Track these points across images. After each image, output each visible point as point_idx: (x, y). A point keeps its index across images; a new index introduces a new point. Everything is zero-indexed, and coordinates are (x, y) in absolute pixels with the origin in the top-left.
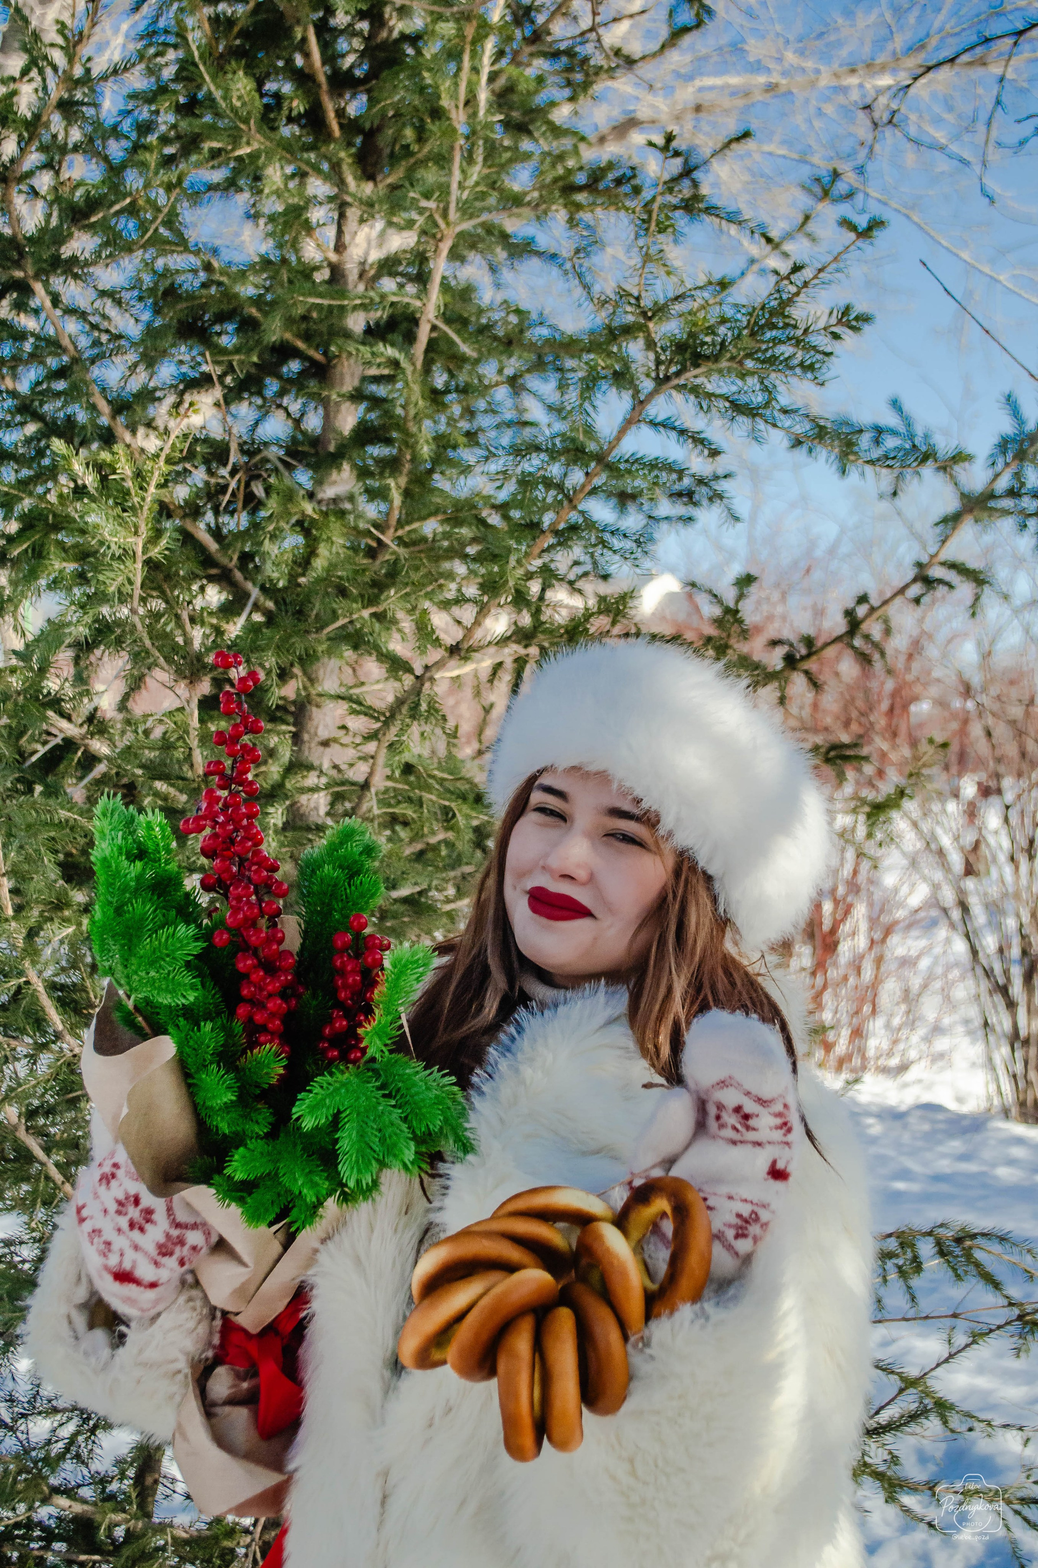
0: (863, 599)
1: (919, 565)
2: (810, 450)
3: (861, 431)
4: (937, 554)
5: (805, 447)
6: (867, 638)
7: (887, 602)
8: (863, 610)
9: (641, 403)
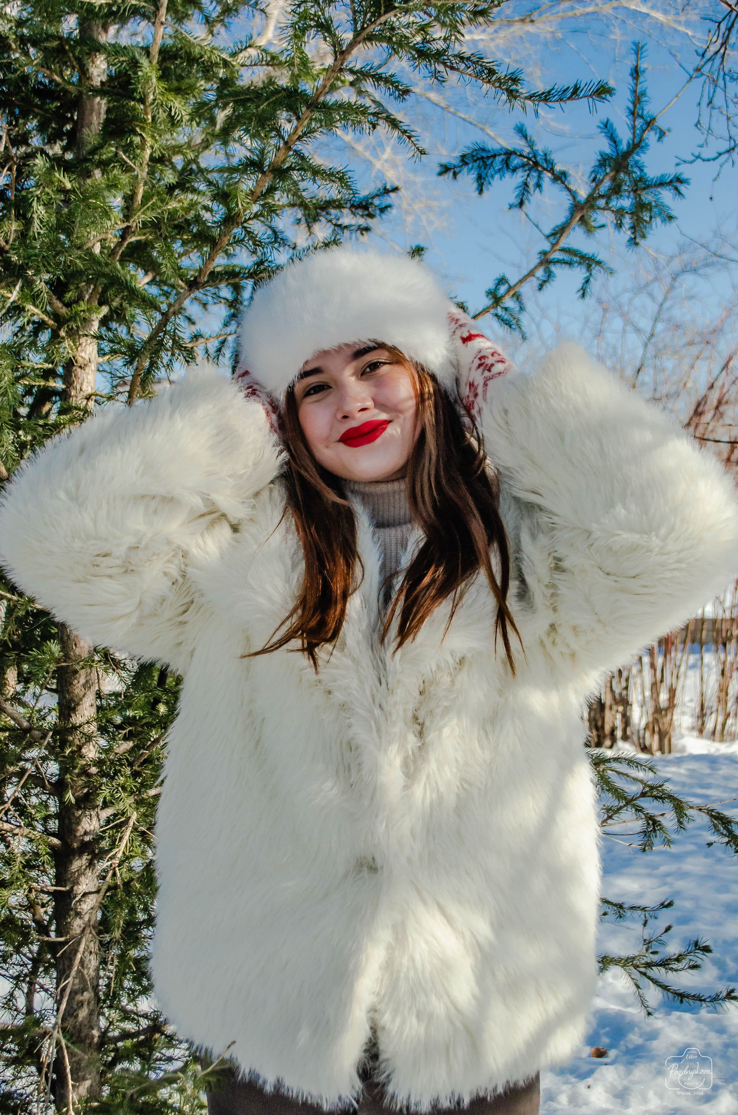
0: (502, 281)
1: (545, 253)
3: (494, 156)
4: (557, 243)
5: (451, 174)
6: (506, 309)
7: (521, 281)
8: (503, 289)
9: (342, 53)
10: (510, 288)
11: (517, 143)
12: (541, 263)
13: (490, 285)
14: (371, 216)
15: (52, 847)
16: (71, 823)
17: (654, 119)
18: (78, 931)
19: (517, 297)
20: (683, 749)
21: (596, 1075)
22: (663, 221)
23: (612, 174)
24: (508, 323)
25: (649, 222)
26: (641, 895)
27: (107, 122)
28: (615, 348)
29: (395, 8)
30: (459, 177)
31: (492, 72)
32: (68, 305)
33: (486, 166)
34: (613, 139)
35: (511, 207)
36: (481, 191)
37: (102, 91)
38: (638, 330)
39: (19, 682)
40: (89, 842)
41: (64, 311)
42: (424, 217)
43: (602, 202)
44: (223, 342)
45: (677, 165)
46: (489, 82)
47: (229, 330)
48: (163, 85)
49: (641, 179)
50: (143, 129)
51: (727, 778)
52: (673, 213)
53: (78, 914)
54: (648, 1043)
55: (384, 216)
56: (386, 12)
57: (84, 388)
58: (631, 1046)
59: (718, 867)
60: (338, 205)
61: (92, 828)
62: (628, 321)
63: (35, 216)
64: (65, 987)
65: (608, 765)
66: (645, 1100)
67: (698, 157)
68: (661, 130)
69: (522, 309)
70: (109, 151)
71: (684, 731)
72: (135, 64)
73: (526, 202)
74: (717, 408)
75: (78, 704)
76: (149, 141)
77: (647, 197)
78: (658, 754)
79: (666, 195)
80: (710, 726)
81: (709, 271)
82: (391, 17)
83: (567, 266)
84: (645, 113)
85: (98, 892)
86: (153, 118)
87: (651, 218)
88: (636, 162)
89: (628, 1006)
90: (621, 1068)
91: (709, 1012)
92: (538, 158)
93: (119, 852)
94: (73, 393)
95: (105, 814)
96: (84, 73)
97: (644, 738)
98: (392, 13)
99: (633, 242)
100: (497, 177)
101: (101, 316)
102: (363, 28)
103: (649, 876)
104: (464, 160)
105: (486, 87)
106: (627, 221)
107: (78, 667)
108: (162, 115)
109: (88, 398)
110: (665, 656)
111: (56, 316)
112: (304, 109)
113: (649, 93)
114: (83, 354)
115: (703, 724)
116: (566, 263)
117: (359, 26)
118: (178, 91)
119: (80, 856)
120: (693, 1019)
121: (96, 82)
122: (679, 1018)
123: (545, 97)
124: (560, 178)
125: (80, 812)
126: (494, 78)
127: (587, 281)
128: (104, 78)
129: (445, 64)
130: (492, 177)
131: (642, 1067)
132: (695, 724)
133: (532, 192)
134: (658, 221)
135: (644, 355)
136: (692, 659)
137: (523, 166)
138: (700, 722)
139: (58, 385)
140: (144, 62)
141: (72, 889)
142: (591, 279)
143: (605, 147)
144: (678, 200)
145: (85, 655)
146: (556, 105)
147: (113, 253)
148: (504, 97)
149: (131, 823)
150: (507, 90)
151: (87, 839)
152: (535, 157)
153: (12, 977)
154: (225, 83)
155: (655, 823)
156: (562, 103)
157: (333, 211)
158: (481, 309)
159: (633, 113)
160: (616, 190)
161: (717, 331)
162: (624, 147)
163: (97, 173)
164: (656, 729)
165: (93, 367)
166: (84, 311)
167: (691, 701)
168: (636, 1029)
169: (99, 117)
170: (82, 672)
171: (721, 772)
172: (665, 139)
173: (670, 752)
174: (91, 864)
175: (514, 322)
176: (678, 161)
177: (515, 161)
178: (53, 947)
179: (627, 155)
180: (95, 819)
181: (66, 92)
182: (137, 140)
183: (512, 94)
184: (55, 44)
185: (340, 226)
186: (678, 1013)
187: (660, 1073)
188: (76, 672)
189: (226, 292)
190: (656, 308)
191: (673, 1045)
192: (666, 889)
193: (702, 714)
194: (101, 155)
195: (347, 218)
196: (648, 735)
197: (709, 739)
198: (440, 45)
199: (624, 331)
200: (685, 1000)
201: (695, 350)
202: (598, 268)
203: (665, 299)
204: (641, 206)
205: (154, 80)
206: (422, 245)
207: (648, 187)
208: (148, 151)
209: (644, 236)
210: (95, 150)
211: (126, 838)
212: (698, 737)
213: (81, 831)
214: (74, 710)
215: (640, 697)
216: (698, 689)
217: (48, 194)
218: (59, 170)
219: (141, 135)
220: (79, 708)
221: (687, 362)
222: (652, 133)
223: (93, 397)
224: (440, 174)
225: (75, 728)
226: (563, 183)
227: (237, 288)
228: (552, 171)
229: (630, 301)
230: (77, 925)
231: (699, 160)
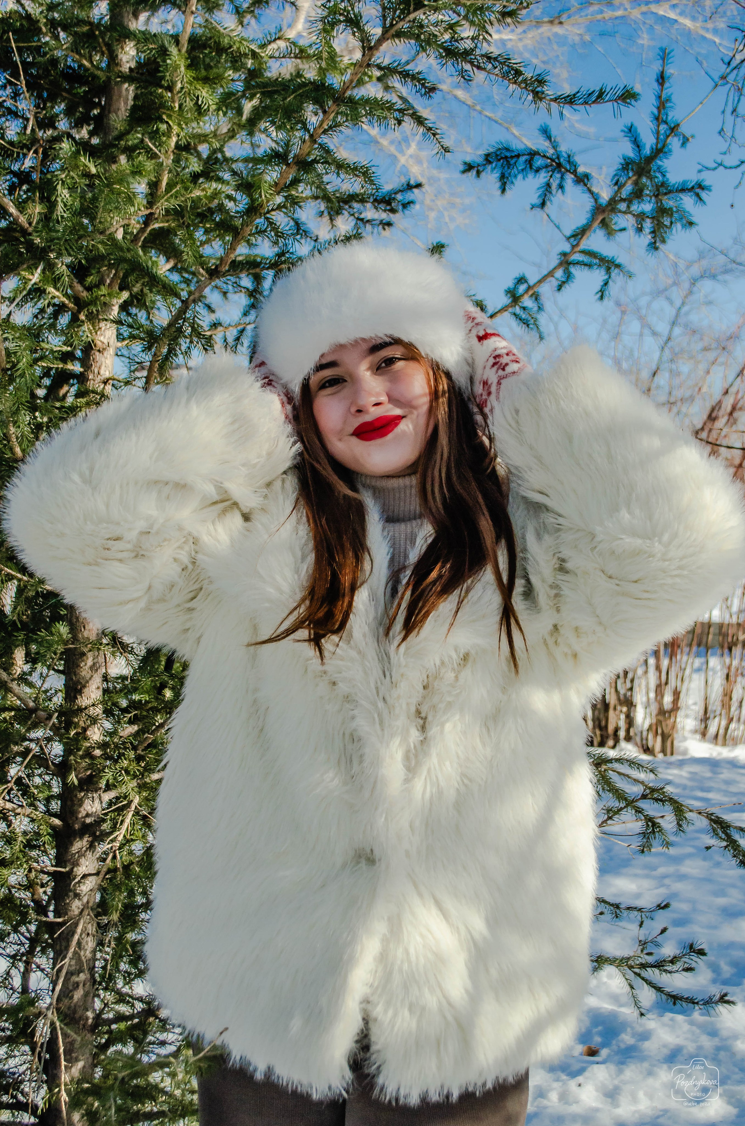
0: (521, 280)
1: (564, 254)
2: (478, 173)
3: (518, 156)
4: (577, 245)
5: (474, 172)
6: (524, 308)
7: (540, 282)
8: (522, 288)
9: (371, 49)
10: (529, 288)
11: (541, 144)
12: (561, 264)
13: (510, 284)
14: (393, 211)
15: (53, 827)
16: (73, 805)
17: (678, 125)
18: (77, 912)
19: (536, 297)
20: (685, 752)
21: (587, 1074)
22: (684, 226)
23: (634, 178)
24: (526, 323)
25: (670, 227)
26: (638, 896)
27: (134, 109)
28: (631, 351)
29: (425, 6)
30: (483, 175)
31: (518, 73)
32: (89, 289)
33: (509, 165)
34: (637, 143)
35: (533, 207)
36: (503, 190)
37: (130, 78)
38: (654, 334)
39: (27, 662)
40: (91, 824)
41: (85, 294)
42: (446, 214)
43: (623, 206)
44: (242, 331)
45: (700, 171)
46: (515, 83)
47: (248, 319)
48: (191, 74)
49: (663, 184)
50: (170, 116)
51: (728, 782)
52: (694, 219)
53: (77, 896)
54: (640, 1043)
55: (407, 212)
56: (415, 10)
57: (102, 372)
58: (623, 1046)
59: (716, 871)
60: (361, 199)
61: (94, 810)
62: (645, 324)
63: (59, 199)
64: (62, 967)
65: (610, 765)
66: (635, 1100)
67: (720, 165)
68: (684, 136)
69: (540, 308)
70: (136, 137)
71: (687, 734)
72: (164, 52)
73: (548, 203)
74: (731, 414)
75: (84, 686)
76: (175, 129)
77: (669, 202)
78: (660, 756)
79: (687, 201)
80: (712, 729)
81: (727, 277)
82: (420, 15)
83: (587, 268)
84: (669, 118)
85: (97, 874)
86: (180, 106)
87: (671, 223)
88: (659, 167)
89: (621, 1006)
90: (612, 1067)
91: (702, 1015)
92: (562, 160)
93: (120, 835)
94: (91, 377)
95: (107, 797)
96: (113, 60)
97: (647, 739)
98: (422, 11)
99: (653, 246)
100: (520, 177)
101: (121, 301)
102: (392, 25)
103: (647, 876)
104: (488, 158)
105: (513, 87)
106: (648, 225)
107: (85, 650)
108: (189, 104)
109: (105, 382)
110: (671, 659)
111: (77, 300)
112: (330, 103)
113: (674, 98)
114: (102, 338)
115: (706, 727)
116: (585, 265)
117: (388, 22)
118: (206, 80)
119: (81, 838)
120: (685, 1021)
121: (125, 68)
122: (672, 1020)
123: (570, 100)
124: (582, 180)
125: (82, 794)
126: (520, 79)
127: (606, 284)
128: (133, 65)
129: (472, 63)
130: (515, 176)
131: (633, 1067)
132: (697, 728)
133: (554, 192)
134: (678, 226)
135: (660, 358)
136: (698, 662)
137: (546, 166)
138: (703, 726)
139: (76, 368)
140: (173, 50)
141: (72, 870)
142: (610, 282)
143: (628, 150)
144: (700, 207)
145: (93, 637)
146: (581, 108)
147: (135, 239)
148: (530, 97)
149: (133, 807)
150: (532, 91)
151: (88, 821)
152: (558, 158)
153: (8, 956)
154: (253, 74)
155: (654, 824)
156: (587, 106)
157: (355, 205)
158: (499, 307)
159: (657, 119)
160: (638, 194)
161: (733, 337)
162: (647, 151)
163: (123, 159)
164: (660, 731)
165: (111, 351)
166: (104, 295)
167: (695, 704)
168: (629, 1029)
169: (126, 103)
170: (90, 655)
171: (722, 776)
172: (688, 145)
173: (672, 754)
174: (91, 847)
175: (532, 321)
176: (700, 167)
177: (539, 162)
178: (51, 927)
179: (650, 159)
180: (97, 801)
181: (95, 77)
182: (163, 127)
183: (538, 96)
184: (86, 29)
185: (362, 220)
186: (671, 1015)
187: (650, 1073)
188: (83, 654)
189: (247, 282)
190: (674, 312)
191: (665, 1046)
192: (662, 891)
193: (705, 718)
194: (127, 141)
195: (370, 213)
196: (650, 737)
197: (710, 742)
198: (468, 44)
199: (641, 335)
200: (678, 1002)
201: (711, 356)
202: (617, 271)
203: (683, 304)
204: (662, 211)
205: (183, 69)
206: (444, 241)
207: (670, 192)
208: (174, 139)
209: (663, 241)
210: (121, 136)
211: (128, 821)
212: (700, 741)
213: (82, 813)
214: (80, 692)
215: (644, 699)
216: (702, 693)
217: (73, 178)
218: (85, 154)
219: (167, 123)
220: (86, 690)
221: (702, 367)
222: (676, 139)
223: (111, 382)
224: (464, 172)
225: (81, 710)
226: (585, 185)
227: (258, 279)
228: (575, 173)
229: (649, 305)
230: (76, 906)
231: (721, 168)
